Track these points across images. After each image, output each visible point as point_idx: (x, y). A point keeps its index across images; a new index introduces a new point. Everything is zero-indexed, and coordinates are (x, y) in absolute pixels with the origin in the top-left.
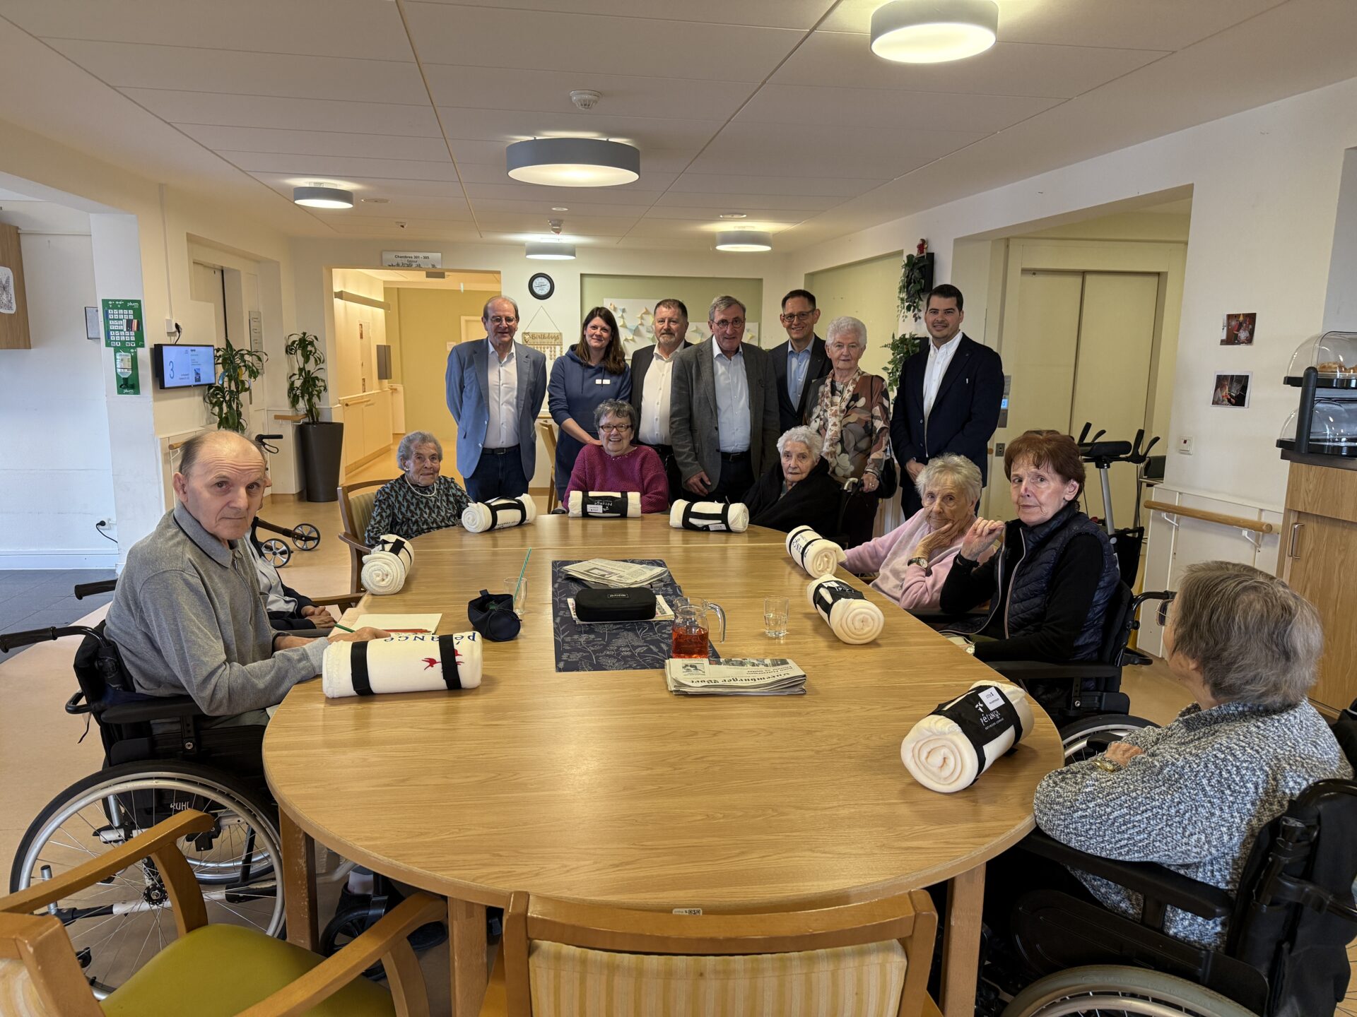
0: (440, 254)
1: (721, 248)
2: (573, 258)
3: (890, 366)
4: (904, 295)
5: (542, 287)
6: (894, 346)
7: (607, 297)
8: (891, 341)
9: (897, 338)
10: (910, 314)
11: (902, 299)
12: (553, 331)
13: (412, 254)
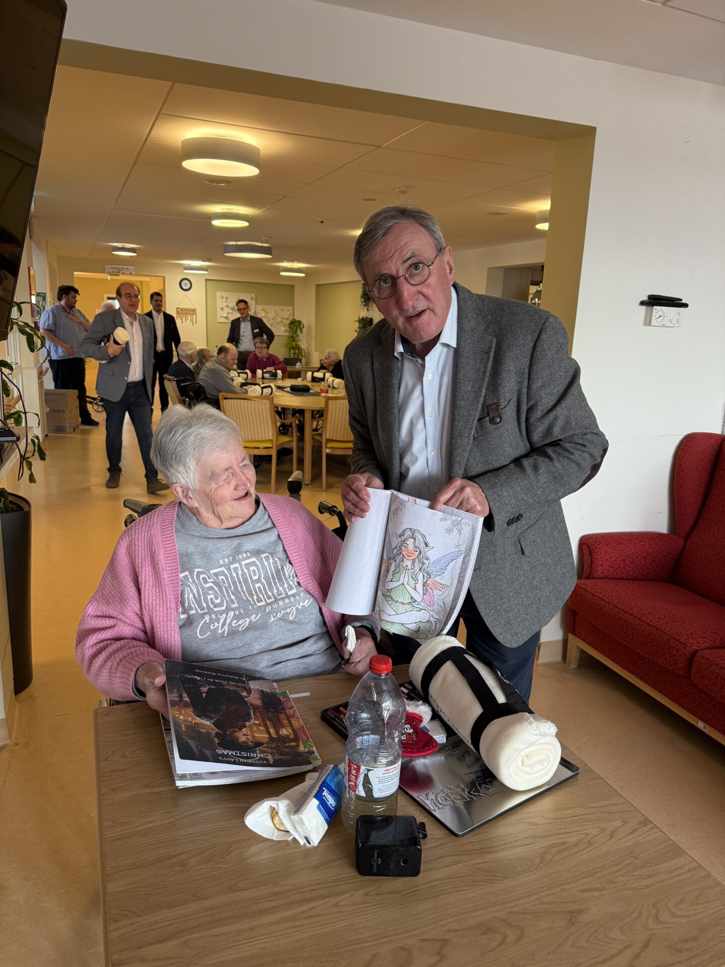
0: (134, 267)
1: (282, 274)
2: (206, 272)
3: (358, 330)
4: (363, 300)
5: (186, 285)
6: (359, 321)
7: (219, 291)
8: (358, 319)
9: (361, 317)
10: (365, 308)
11: (362, 302)
12: (192, 307)
13: (120, 267)
